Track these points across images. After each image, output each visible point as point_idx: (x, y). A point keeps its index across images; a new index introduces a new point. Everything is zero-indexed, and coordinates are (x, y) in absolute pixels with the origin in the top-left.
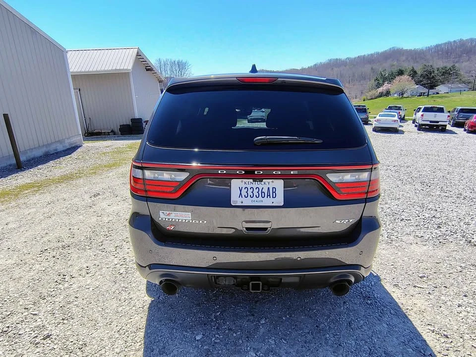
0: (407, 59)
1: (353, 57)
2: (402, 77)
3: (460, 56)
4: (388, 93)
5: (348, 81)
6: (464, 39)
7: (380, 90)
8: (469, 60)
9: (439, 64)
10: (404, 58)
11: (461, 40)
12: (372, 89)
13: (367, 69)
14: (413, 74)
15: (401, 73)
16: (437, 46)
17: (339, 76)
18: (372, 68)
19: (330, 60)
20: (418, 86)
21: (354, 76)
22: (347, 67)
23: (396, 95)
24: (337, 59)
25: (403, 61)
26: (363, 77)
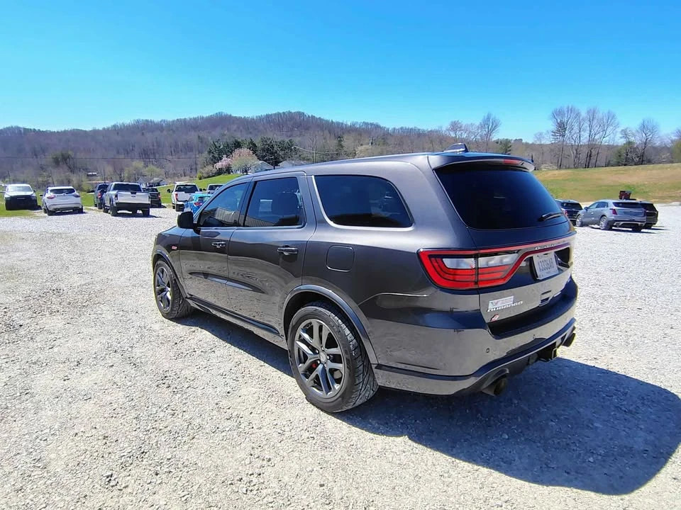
0: (238, 128)
1: (171, 120)
2: (242, 150)
3: (292, 130)
4: (228, 170)
5: (169, 152)
6: (293, 111)
7: (219, 165)
8: (301, 135)
9: (277, 137)
10: (235, 127)
11: (290, 112)
12: (207, 165)
13: (193, 137)
14: (253, 147)
15: (238, 145)
16: (268, 116)
17: (155, 144)
18: (199, 137)
19: (138, 121)
20: (261, 162)
21: (176, 146)
22: (165, 132)
23: (239, 172)
24: (147, 121)
25: (235, 131)
26: (188, 148)
